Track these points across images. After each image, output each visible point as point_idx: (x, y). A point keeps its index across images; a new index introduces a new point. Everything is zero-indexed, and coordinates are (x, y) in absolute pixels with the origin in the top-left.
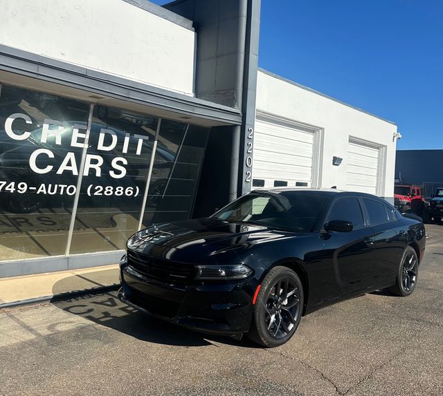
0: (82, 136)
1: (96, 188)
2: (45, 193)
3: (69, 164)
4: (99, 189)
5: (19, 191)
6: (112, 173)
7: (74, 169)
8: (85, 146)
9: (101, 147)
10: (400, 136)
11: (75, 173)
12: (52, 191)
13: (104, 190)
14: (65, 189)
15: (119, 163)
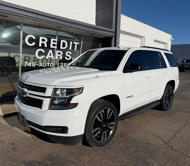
0: (54, 43)
1: (61, 64)
2: (42, 66)
3: (50, 55)
4: (62, 64)
5: (33, 66)
6: (66, 58)
7: (52, 56)
8: (56, 47)
9: (61, 48)
10: (173, 39)
11: (53, 58)
12: (45, 66)
13: (64, 64)
14: (49, 64)
15: (69, 54)
